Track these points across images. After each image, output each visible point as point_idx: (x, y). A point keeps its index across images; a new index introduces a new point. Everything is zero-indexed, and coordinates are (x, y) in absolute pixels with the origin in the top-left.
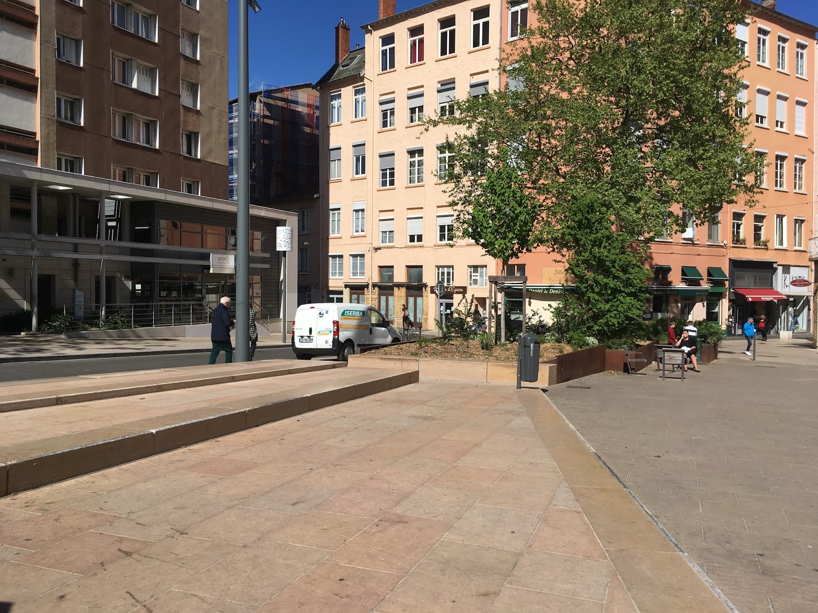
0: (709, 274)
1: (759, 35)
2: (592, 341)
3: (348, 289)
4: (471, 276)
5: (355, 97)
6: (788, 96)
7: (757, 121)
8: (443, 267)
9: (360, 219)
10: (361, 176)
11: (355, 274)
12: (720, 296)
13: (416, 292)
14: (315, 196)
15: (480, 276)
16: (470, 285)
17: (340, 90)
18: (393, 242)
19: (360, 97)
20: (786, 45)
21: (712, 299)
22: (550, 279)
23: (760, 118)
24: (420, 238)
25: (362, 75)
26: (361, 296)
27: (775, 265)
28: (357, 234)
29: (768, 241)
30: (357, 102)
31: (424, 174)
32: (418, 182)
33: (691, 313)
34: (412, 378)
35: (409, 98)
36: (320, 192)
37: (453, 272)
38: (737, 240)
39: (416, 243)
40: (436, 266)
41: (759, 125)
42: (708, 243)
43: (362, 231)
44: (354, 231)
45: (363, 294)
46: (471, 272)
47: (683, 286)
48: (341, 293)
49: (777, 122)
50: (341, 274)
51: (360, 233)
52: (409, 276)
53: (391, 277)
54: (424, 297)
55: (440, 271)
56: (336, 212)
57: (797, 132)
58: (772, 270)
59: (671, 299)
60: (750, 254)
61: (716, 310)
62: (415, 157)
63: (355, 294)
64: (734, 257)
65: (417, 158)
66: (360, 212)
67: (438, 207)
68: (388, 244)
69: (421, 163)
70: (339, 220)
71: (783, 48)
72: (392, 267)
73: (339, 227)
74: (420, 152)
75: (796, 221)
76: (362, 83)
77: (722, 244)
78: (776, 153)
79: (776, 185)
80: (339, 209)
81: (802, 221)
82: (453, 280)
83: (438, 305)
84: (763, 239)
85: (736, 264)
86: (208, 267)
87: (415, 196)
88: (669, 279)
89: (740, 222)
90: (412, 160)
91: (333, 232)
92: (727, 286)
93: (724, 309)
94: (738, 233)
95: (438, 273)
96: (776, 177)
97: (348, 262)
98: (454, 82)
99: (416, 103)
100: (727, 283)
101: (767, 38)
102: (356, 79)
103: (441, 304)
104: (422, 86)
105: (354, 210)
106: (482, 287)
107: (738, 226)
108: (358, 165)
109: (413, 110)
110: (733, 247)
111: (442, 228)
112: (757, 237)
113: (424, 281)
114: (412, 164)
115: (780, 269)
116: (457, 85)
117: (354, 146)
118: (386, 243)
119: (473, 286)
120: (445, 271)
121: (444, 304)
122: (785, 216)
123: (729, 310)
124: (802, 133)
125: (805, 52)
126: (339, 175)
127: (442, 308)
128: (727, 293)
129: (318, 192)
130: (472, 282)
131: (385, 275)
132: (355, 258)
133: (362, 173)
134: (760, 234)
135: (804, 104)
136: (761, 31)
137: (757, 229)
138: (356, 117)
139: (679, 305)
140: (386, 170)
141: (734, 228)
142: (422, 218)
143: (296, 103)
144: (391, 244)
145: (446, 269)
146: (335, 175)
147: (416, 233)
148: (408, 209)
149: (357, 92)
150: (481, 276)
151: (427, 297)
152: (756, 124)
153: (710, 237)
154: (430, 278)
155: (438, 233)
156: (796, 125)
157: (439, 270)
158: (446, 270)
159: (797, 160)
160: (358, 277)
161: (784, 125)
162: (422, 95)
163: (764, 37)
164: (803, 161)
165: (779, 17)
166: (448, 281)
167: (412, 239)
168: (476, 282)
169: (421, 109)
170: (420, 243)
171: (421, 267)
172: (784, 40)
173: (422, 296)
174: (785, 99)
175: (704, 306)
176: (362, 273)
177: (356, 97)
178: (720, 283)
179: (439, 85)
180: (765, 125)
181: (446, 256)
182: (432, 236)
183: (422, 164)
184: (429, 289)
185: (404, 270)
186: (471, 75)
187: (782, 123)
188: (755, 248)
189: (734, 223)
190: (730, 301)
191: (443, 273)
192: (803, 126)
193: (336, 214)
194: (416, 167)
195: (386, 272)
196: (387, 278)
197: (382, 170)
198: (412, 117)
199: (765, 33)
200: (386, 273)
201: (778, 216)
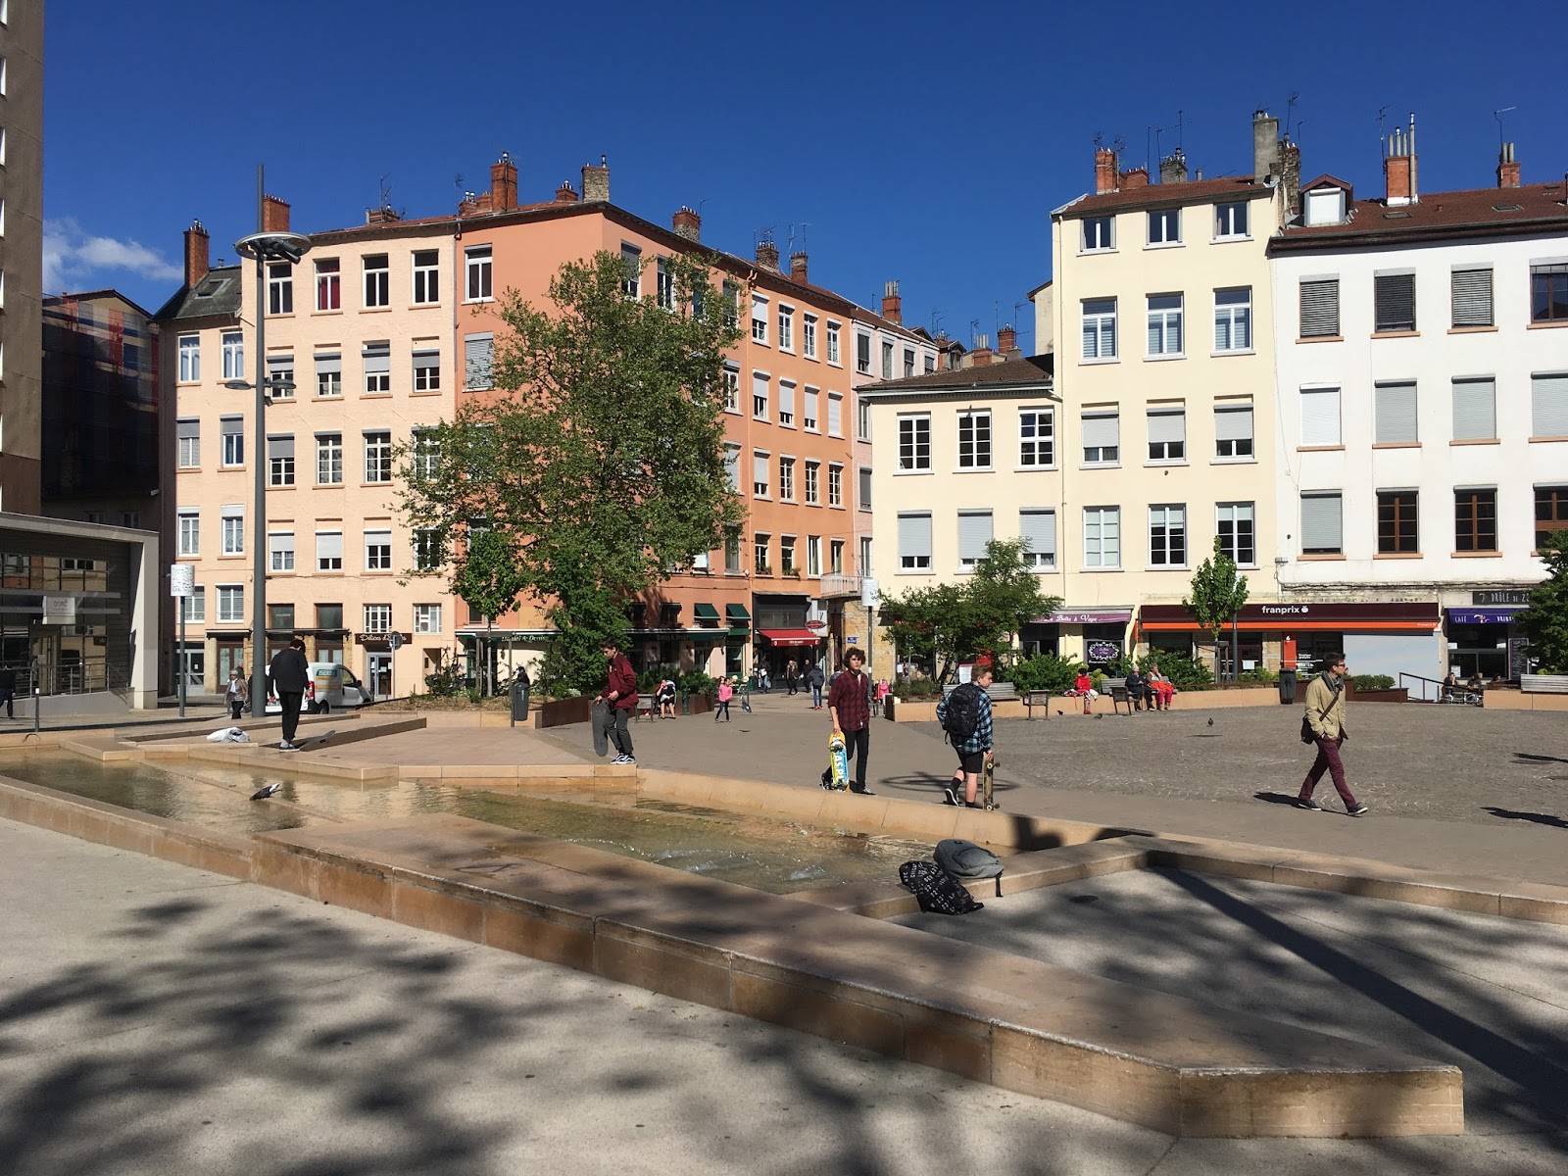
0: (729, 613)
1: (781, 314)
2: (575, 692)
3: (214, 640)
4: (417, 618)
5: (223, 346)
6: (818, 388)
7: (782, 420)
8: (375, 605)
9: (235, 531)
10: (235, 465)
11: (224, 616)
12: (743, 640)
13: (333, 643)
14: (153, 493)
15: (432, 618)
16: (417, 630)
17: (198, 333)
18: (292, 567)
19: (233, 347)
20: (815, 325)
21: (733, 645)
22: (529, 622)
23: (784, 416)
24: (337, 563)
25: (237, 316)
26: (236, 650)
27: (808, 600)
28: (229, 554)
29: (800, 570)
30: (227, 353)
31: (343, 471)
32: (334, 481)
33: (708, 661)
34: (422, 723)
35: (317, 359)
36: (162, 486)
37: (390, 614)
38: (761, 568)
39: (331, 571)
40: (364, 605)
41: (785, 424)
42: (725, 574)
43: (239, 549)
44: (224, 549)
45: (242, 646)
46: (417, 613)
47: (696, 628)
48: (201, 645)
49: (807, 420)
50: (200, 616)
51: (235, 554)
52: (319, 618)
53: (290, 621)
54: (345, 650)
55: (370, 611)
56: (191, 519)
57: (832, 433)
58: (805, 606)
59: (682, 645)
60: (779, 587)
61: (739, 658)
62: (328, 444)
63: (226, 647)
64: (757, 590)
65: (331, 447)
66: (235, 521)
67: (366, 519)
68: (283, 571)
69: (337, 455)
70: (196, 533)
71: (812, 328)
72: (292, 605)
73: (195, 543)
74: (337, 439)
75: (833, 543)
76: (237, 327)
77: (744, 575)
78: (807, 459)
79: (808, 499)
80: (197, 515)
81: (842, 543)
82: (390, 624)
83: (368, 660)
84: (793, 566)
85: (760, 599)
86: (41, 616)
87: (330, 502)
88: (679, 621)
89: (765, 546)
90: (324, 448)
91: (186, 549)
92: (751, 627)
93: (748, 655)
94: (763, 559)
95: (368, 614)
96: (808, 488)
97: (213, 599)
98: (388, 346)
99: (328, 367)
100: (750, 623)
101: (791, 317)
102: (226, 318)
103: (373, 660)
104: (339, 345)
105: (223, 518)
106: (433, 634)
107: (763, 551)
108: (230, 448)
109: (323, 377)
110: (757, 578)
111: (373, 550)
112: (786, 564)
113: (345, 626)
114: (323, 455)
115: (815, 604)
116: (392, 349)
117: (222, 420)
118: (280, 568)
119: (421, 633)
120: (378, 612)
121: (377, 660)
122: (818, 537)
123: (754, 657)
124: (838, 434)
125: (838, 332)
126: (196, 461)
127: (374, 665)
128: (751, 636)
129: (156, 486)
130: (420, 626)
131: (280, 618)
132: (226, 592)
133: (237, 462)
134: (790, 561)
135: (839, 398)
136: (782, 308)
137: (786, 554)
138: (225, 376)
139: (693, 651)
140: (280, 460)
141: (757, 553)
142: (340, 534)
143: (90, 323)
144: (288, 571)
145: (379, 608)
146: (188, 461)
147: (331, 555)
148: (317, 520)
149: (227, 339)
150: (434, 618)
151: (350, 649)
152: (781, 424)
153: (728, 566)
154: (354, 621)
155: (367, 557)
156: (830, 423)
157: (368, 609)
158: (379, 610)
159: (832, 467)
160: (232, 621)
161: (816, 423)
162: (338, 357)
163: (788, 316)
164: (838, 469)
165: (805, 293)
166: (383, 625)
167: (324, 564)
168: (425, 626)
169: (337, 376)
170: (337, 571)
171: (341, 605)
172: (812, 319)
173: (342, 648)
174: (816, 392)
175: (723, 653)
176: (239, 615)
177: (226, 346)
178: (743, 624)
179: (365, 347)
180: (792, 424)
181: (381, 588)
182: (356, 560)
183: (340, 456)
184: (353, 638)
185: (312, 610)
186: (414, 339)
187: (813, 422)
188: (784, 579)
189: (757, 548)
190: (755, 645)
191: (375, 615)
192: (839, 425)
193: (191, 522)
194: (331, 460)
195: (281, 613)
196: (282, 622)
197: (274, 460)
198: (321, 386)
199: (789, 311)
200: (281, 615)
201: (811, 537)
